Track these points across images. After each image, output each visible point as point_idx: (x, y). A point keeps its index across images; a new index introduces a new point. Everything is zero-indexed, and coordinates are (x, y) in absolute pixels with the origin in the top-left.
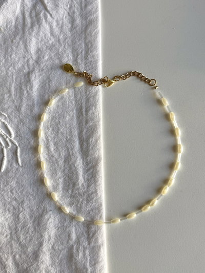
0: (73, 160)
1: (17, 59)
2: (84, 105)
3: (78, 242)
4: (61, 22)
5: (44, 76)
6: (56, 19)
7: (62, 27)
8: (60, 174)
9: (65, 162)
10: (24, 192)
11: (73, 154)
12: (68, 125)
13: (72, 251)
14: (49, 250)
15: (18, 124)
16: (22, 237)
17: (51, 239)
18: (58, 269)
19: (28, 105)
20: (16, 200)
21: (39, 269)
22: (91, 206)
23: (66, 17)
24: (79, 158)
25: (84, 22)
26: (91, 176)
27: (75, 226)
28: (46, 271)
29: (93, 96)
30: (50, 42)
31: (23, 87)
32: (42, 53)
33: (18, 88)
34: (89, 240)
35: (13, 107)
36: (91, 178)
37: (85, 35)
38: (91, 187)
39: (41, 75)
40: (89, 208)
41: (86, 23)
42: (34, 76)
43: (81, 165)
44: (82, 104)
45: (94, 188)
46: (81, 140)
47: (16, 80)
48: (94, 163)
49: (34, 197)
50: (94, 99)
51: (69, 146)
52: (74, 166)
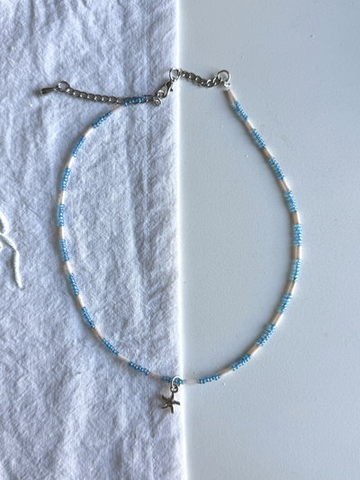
0: (123, 276)
1: (17, 82)
2: (145, 172)
3: (132, 432)
4: (103, 16)
5: (68, 116)
6: (93, 9)
7: (105, 25)
8: (96, 303)
9: (108, 280)
10: (27, 338)
11: (123, 266)
12: (114, 211)
13: (121, 449)
14: (76, 449)
15: (18, 207)
16: (23, 425)
17: (78, 427)
19: (36, 170)
20: (10, 353)
23: (112, 7)
24: (135, 272)
25: (148, 17)
26: (158, 306)
27: (126, 403)
29: (164, 157)
30: (83, 52)
31: (28, 136)
32: (65, 72)
33: (19, 138)
34: (153, 427)
35: (8, 174)
36: (158, 310)
37: (149, 41)
38: (158, 326)
39: (62, 114)
41: (151, 20)
42: (50, 115)
43: (138, 285)
44: (141, 170)
45: (162, 329)
46: (140, 239)
47: (14, 122)
48: (163, 283)
49: (47, 348)
50: (164, 162)
51: (116, 251)
52: (126, 288)
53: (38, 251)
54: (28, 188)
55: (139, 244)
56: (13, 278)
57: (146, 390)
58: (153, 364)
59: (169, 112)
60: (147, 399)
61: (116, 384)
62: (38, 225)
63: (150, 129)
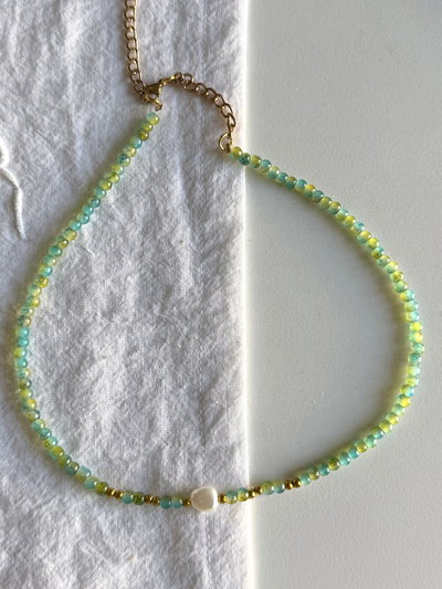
0: (166, 228)
3: (175, 438)
5: (96, 12)
8: (129, 263)
9: (145, 232)
11: (166, 214)
13: (159, 462)
14: (95, 462)
15: (22, 130)
17: (100, 431)
18: (117, 513)
19: (49, 81)
21: (64, 513)
22: (210, 346)
24: (183, 222)
26: (214, 269)
27: (168, 399)
28: (83, 519)
29: (225, 66)
31: (40, 36)
33: (28, 38)
34: (204, 432)
35: (11, 85)
36: (214, 274)
38: (214, 296)
39: (88, 8)
40: (205, 351)
42: (71, 9)
43: (187, 241)
45: (220, 300)
46: (190, 179)
47: (22, 16)
48: (221, 237)
49: (59, 323)
50: (226, 72)
51: (156, 193)
52: (170, 243)
53: (48, 190)
54: (37, 104)
55: (189, 185)
56: (14, 225)
57: (195, 382)
58: (206, 346)
59: (233, 8)
60: (196, 394)
61: (155, 373)
62: (50, 155)
63: (207, 29)
